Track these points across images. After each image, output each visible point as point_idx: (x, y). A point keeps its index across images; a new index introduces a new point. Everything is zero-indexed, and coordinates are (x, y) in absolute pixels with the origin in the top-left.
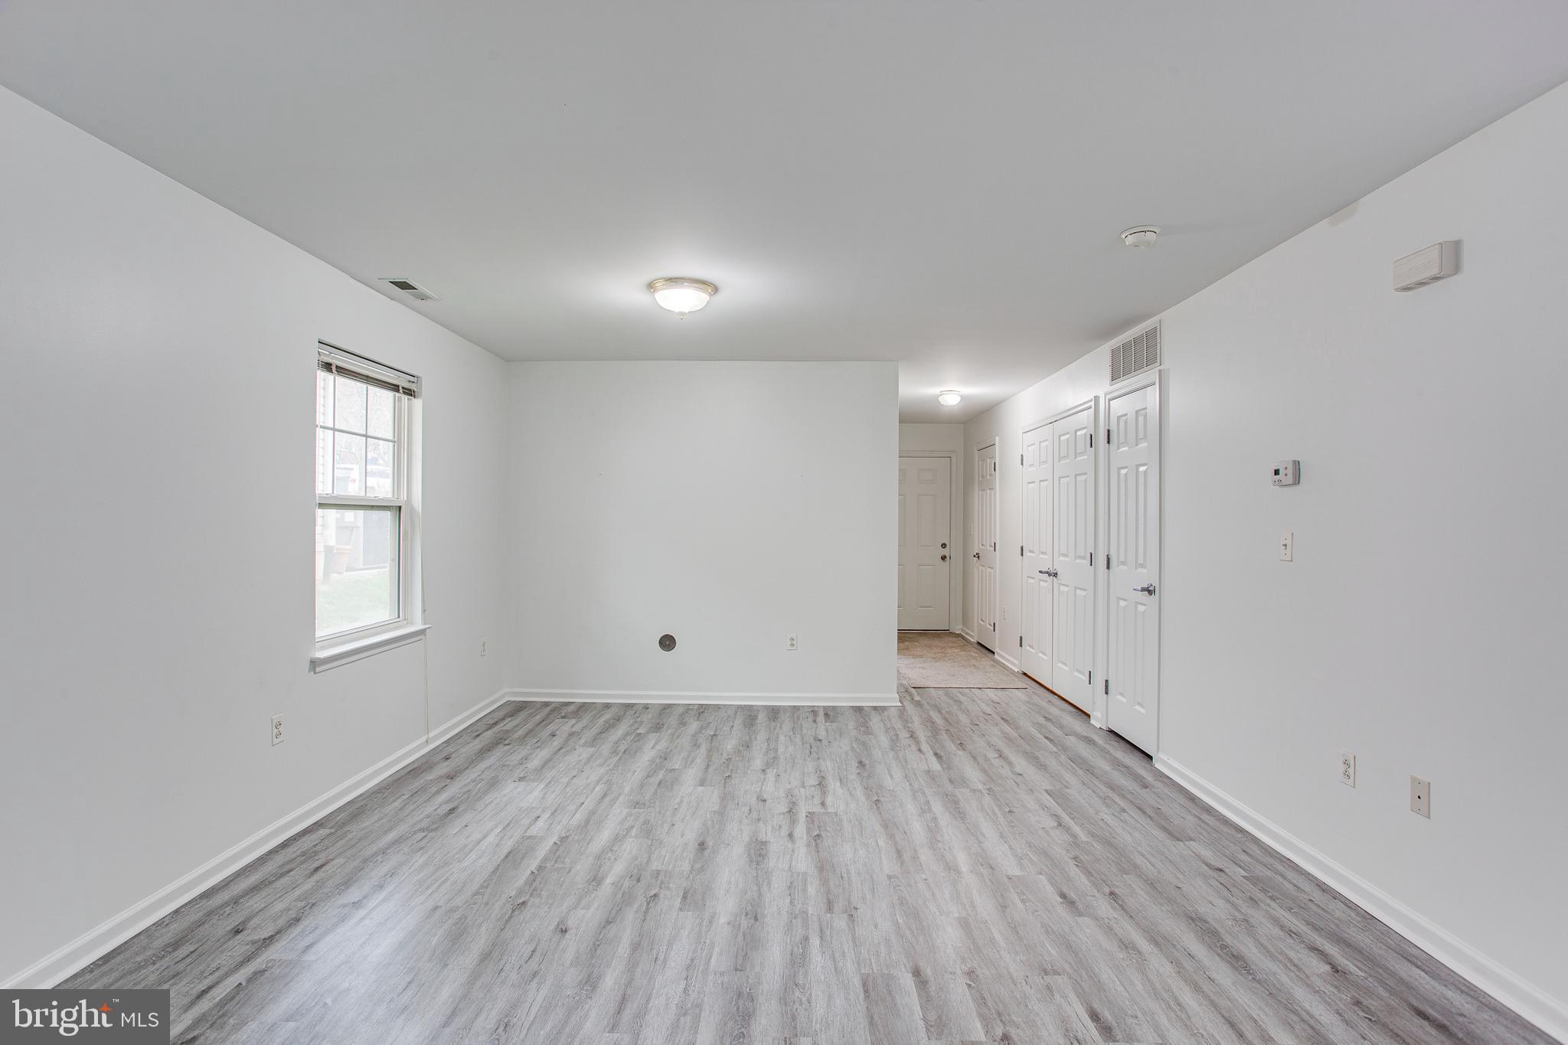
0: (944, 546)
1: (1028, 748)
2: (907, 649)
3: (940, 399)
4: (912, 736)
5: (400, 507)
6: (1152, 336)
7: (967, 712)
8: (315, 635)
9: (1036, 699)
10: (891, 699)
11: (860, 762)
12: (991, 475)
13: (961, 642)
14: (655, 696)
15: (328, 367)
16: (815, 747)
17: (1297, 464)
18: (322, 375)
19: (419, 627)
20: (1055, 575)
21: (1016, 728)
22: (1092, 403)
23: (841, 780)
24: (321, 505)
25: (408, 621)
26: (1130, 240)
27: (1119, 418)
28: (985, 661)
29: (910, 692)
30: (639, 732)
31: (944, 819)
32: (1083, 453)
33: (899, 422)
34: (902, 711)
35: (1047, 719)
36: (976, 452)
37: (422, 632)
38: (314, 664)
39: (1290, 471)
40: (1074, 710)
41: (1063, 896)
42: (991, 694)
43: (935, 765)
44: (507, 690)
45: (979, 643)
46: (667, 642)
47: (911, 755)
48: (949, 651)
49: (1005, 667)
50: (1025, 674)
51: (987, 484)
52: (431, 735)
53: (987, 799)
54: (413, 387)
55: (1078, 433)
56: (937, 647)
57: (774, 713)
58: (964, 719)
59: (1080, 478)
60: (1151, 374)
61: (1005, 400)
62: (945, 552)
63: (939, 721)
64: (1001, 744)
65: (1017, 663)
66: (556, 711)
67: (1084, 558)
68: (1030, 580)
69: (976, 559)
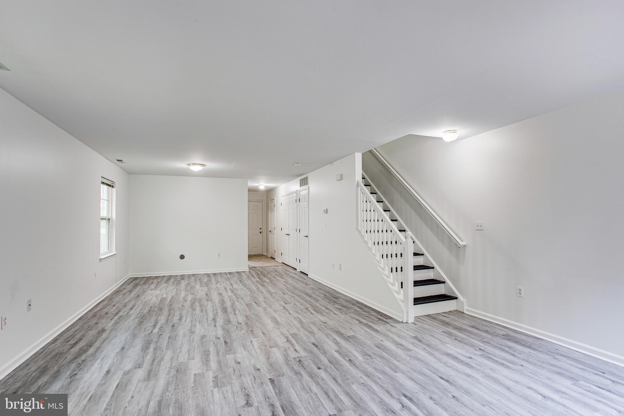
0: (260, 229)
1: (281, 276)
2: (250, 259)
3: (259, 187)
4: (253, 276)
5: (109, 219)
6: (307, 178)
7: (267, 271)
8: (100, 253)
9: (285, 267)
10: (247, 269)
11: (240, 281)
12: (274, 208)
13: (266, 257)
14: (179, 273)
15: (103, 183)
16: (228, 279)
17: (327, 209)
18: (102, 185)
19: (114, 253)
20: (289, 235)
21: (278, 273)
22: (296, 192)
23: (236, 284)
24: (101, 219)
25: (111, 251)
26: (296, 165)
27: (301, 196)
28: (273, 261)
29: (250, 268)
30: (178, 280)
31: (261, 287)
32: (294, 204)
33: (248, 191)
34: (250, 272)
35: (286, 271)
36: (270, 201)
37: (115, 254)
38: (100, 260)
39: (326, 211)
40: (293, 269)
41: (283, 293)
42: (273, 267)
43: (258, 280)
44: (129, 274)
45: (271, 257)
46: (182, 257)
47: (253, 279)
48: (263, 259)
49: (278, 262)
50: (283, 263)
51: (272, 211)
52: (118, 283)
53: (270, 284)
54: (113, 185)
55: (294, 199)
56: (259, 259)
57: (215, 274)
58: (266, 272)
59: (294, 210)
60: (306, 187)
61: (277, 187)
62: (261, 231)
63: (259, 273)
64: (274, 276)
65: (281, 260)
66: (148, 280)
67: (294, 230)
68: (284, 237)
69: (270, 232)
